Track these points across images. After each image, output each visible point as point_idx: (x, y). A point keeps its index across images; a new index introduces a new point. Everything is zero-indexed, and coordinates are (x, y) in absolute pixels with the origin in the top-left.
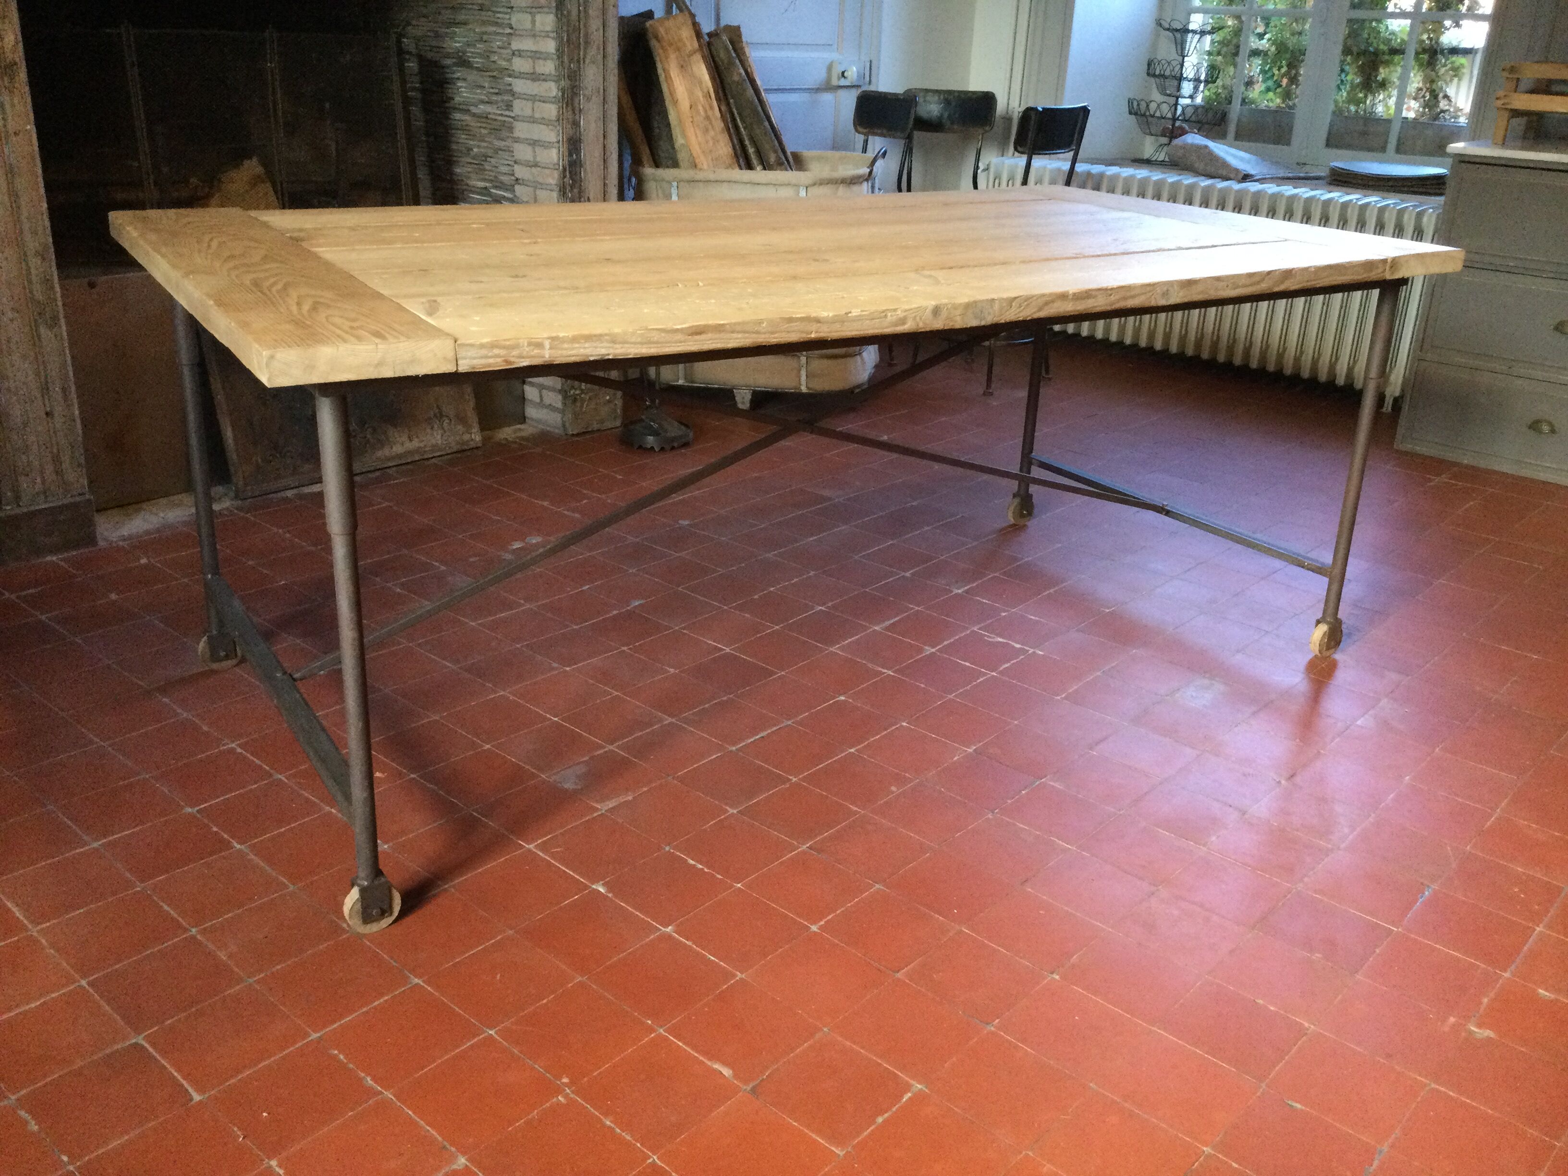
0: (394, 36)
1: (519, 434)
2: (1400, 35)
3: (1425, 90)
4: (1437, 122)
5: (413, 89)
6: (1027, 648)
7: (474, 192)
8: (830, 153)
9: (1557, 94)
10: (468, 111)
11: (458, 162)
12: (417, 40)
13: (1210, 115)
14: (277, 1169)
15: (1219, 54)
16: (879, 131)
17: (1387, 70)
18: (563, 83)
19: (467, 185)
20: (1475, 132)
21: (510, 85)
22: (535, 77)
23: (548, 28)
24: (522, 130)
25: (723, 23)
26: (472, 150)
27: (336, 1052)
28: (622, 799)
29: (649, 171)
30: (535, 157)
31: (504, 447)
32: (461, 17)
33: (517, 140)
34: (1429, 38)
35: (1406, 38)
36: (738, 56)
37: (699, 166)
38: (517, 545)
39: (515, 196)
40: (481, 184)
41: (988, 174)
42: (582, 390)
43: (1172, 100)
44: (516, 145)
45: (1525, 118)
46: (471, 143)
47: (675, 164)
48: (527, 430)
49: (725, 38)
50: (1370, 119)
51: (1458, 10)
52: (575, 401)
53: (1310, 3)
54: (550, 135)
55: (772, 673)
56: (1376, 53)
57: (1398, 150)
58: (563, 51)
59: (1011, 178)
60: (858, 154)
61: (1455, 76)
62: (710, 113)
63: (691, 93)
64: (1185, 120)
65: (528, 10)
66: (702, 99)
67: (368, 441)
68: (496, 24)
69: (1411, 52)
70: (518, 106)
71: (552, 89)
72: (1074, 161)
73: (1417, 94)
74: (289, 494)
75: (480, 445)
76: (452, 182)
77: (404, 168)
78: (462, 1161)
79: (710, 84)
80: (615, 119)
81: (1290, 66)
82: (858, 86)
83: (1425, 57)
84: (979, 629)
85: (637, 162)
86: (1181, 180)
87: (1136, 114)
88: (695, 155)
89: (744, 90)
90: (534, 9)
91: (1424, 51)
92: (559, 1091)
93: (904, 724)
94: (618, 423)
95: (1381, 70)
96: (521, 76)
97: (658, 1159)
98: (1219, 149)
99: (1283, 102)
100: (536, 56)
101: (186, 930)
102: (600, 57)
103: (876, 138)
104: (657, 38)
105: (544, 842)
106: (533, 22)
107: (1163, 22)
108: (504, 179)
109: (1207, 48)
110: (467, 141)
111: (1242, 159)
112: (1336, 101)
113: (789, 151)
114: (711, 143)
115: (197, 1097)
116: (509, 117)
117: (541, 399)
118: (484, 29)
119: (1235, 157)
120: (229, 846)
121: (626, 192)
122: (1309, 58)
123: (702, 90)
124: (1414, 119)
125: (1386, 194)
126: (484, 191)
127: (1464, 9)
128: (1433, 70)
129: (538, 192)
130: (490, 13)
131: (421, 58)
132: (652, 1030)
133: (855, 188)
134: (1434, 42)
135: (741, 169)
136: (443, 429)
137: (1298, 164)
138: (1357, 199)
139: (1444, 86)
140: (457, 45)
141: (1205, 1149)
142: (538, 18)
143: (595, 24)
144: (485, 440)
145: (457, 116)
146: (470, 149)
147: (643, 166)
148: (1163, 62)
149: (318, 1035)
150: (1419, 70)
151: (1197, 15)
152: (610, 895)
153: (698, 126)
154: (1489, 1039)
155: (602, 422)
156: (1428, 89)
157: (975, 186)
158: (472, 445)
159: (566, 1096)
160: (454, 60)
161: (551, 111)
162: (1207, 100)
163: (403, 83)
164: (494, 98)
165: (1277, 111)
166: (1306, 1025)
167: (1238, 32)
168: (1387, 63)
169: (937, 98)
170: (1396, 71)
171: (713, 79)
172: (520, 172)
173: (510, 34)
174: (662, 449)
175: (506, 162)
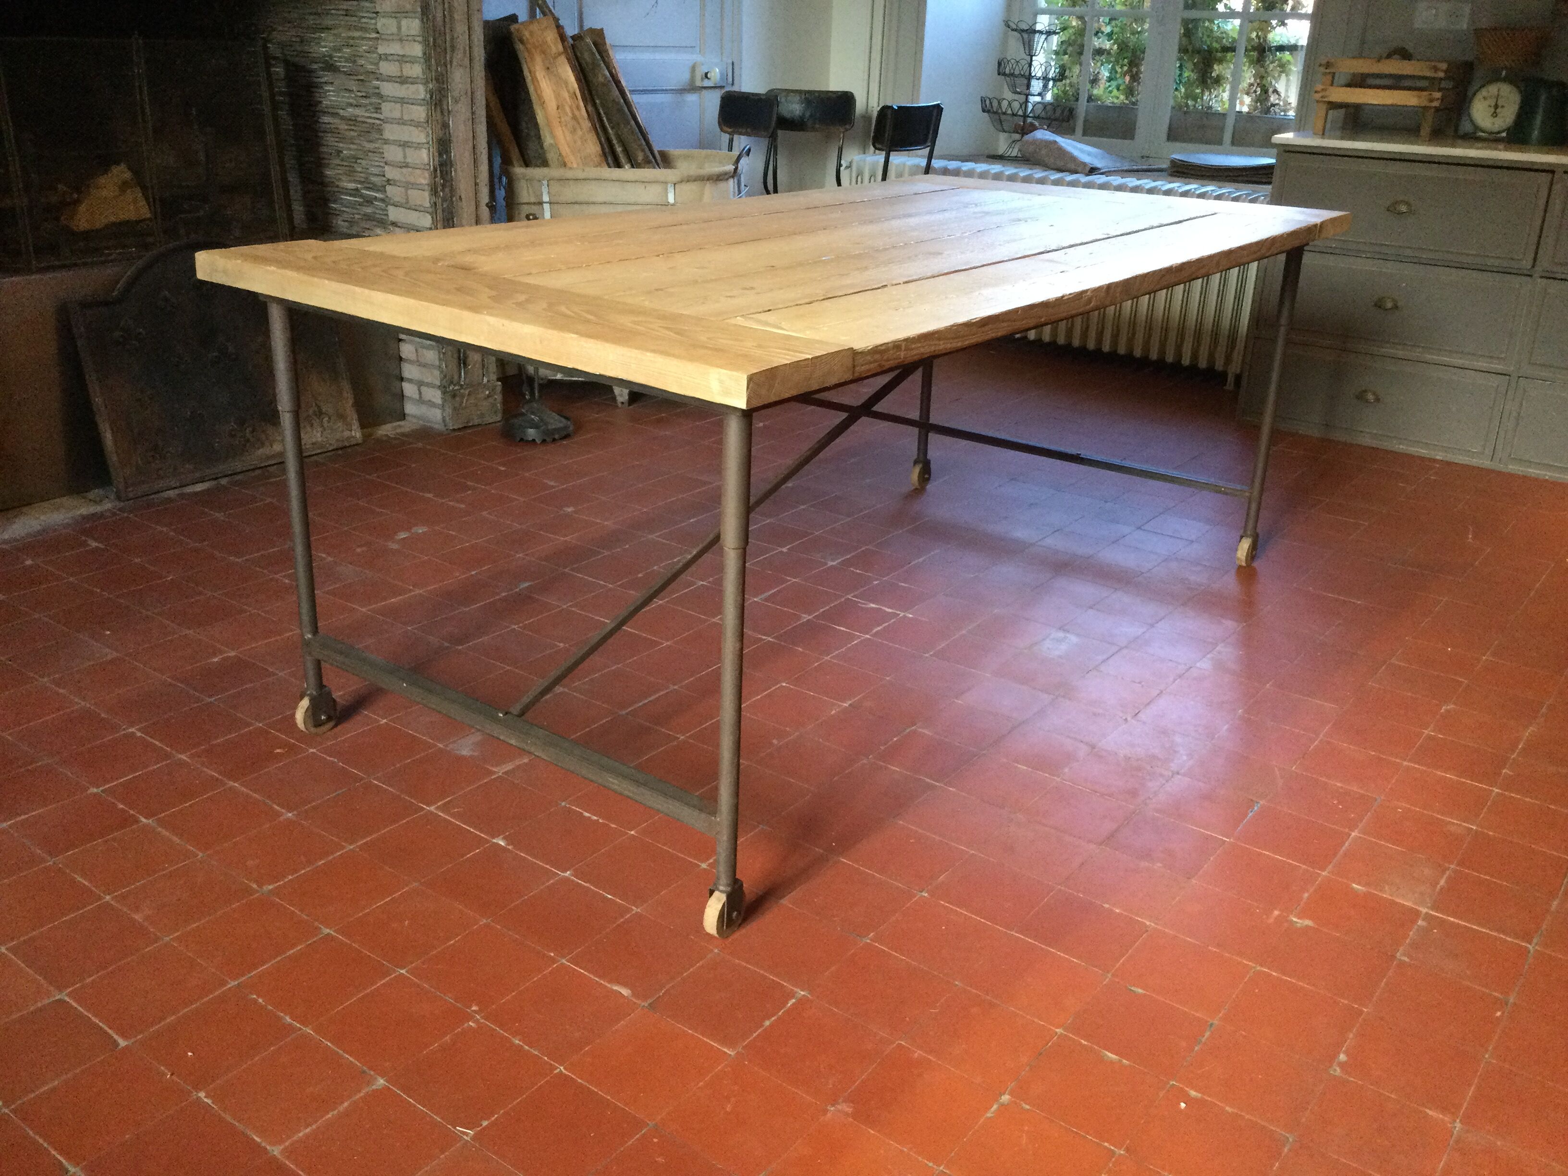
0: (260, 42)
1: (399, 431)
2: (1231, 34)
3: (1256, 85)
4: (1268, 116)
5: (281, 94)
6: (899, 612)
7: (346, 194)
8: (696, 151)
9: (1370, 87)
10: (335, 115)
11: (329, 164)
12: (282, 45)
13: (1059, 112)
14: (206, 1100)
15: (1065, 53)
16: (744, 131)
17: (1221, 66)
18: (431, 86)
19: (338, 186)
20: (1299, 124)
21: (378, 88)
22: (403, 80)
23: (413, 32)
24: (391, 132)
25: (587, 26)
26: (342, 152)
27: (255, 996)
28: (518, 762)
29: (519, 170)
30: (405, 157)
31: (385, 443)
32: (328, 21)
33: (386, 142)
34: (1257, 36)
35: (1236, 36)
36: (602, 57)
37: (569, 165)
38: (403, 535)
39: (387, 196)
40: (352, 186)
41: (851, 170)
42: (461, 386)
43: (1022, 98)
44: (385, 146)
45: (1343, 111)
46: (341, 145)
47: (545, 163)
48: (406, 426)
49: (588, 40)
50: (1208, 113)
51: (1282, 10)
52: (454, 396)
53: (1147, 4)
54: (419, 136)
55: (657, 643)
56: (1210, 51)
57: (1233, 143)
58: (430, 54)
59: (872, 176)
60: (725, 151)
61: (1282, 72)
62: (577, 113)
63: (557, 96)
64: (1034, 117)
65: (393, 15)
66: (568, 99)
67: (248, 441)
68: (362, 29)
69: (1241, 50)
70: (386, 107)
71: (420, 92)
72: (930, 157)
73: (1249, 89)
74: (171, 493)
75: (360, 441)
76: (323, 184)
77: (275, 171)
78: (381, 1082)
79: (576, 86)
80: (484, 120)
81: (1132, 64)
82: (722, 87)
83: (1255, 54)
84: (853, 597)
85: (507, 162)
86: (1032, 174)
87: (988, 112)
88: (564, 154)
89: (610, 91)
90: (398, 14)
91: (1254, 49)
92: (470, 1017)
93: (784, 684)
94: (499, 417)
95: (1216, 67)
96: (390, 79)
97: (565, 1068)
98: (1067, 144)
99: (1127, 99)
100: (402, 59)
101: (100, 898)
102: (467, 62)
103: (742, 137)
104: (522, 41)
105: (444, 804)
106: (399, 28)
107: (1011, 24)
108: (374, 179)
109: (1055, 48)
110: (336, 144)
111: (1089, 154)
112: (1175, 97)
113: (656, 149)
114: (579, 143)
115: (122, 1043)
116: (378, 119)
117: (420, 397)
118: (351, 34)
119: (1082, 151)
120: (137, 821)
121: (497, 192)
122: (1149, 56)
123: (568, 92)
124: (1248, 113)
125: (1221, 184)
126: (354, 192)
127: (1288, 8)
128: (1263, 66)
129: (410, 192)
130: (356, 19)
131: (287, 64)
132: (553, 960)
133: (722, 185)
134: (1262, 40)
135: (610, 167)
136: (322, 426)
137: (1143, 157)
138: (1195, 189)
139: (1273, 82)
140: (324, 50)
141: (1057, 1030)
142: (404, 22)
143: (461, 28)
144: (366, 437)
145: (326, 119)
146: (339, 152)
147: (514, 166)
148: (1013, 61)
149: (236, 983)
150: (1249, 67)
151: (1043, 16)
152: (510, 847)
153: (566, 125)
154: (1307, 927)
155: (482, 416)
156: (1258, 84)
157: (839, 183)
158: (353, 442)
159: (476, 1022)
160: (321, 65)
161: (420, 113)
162: (1056, 97)
163: (271, 85)
164: (364, 101)
165: (1120, 108)
166: (1148, 923)
167: (1081, 33)
168: (1220, 61)
169: (798, 98)
170: (1230, 68)
171: (578, 80)
172: (391, 173)
173: (377, 39)
174: (544, 441)
175: (377, 164)
